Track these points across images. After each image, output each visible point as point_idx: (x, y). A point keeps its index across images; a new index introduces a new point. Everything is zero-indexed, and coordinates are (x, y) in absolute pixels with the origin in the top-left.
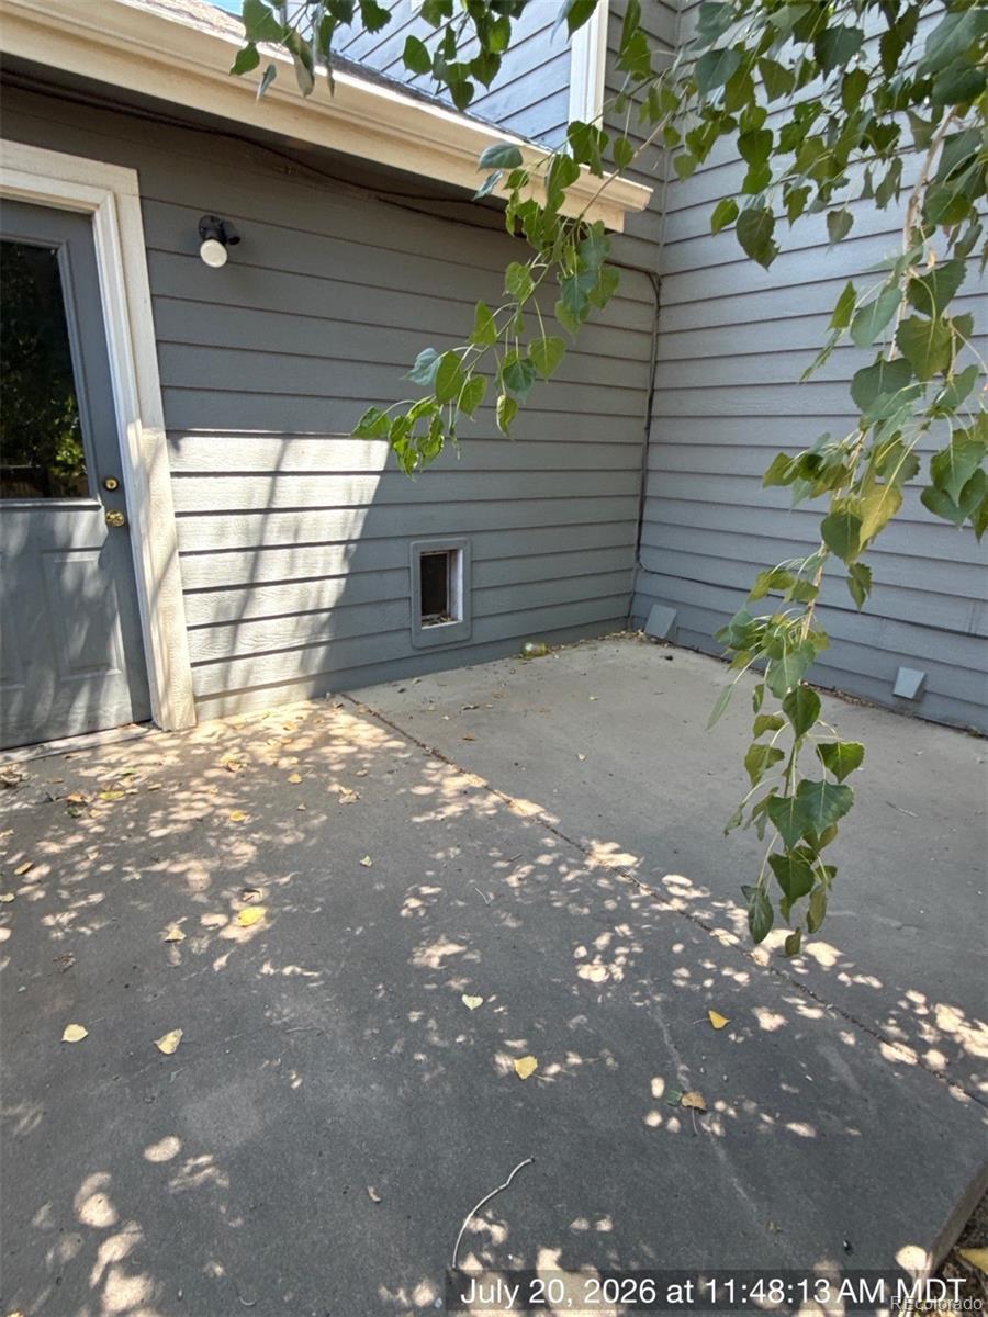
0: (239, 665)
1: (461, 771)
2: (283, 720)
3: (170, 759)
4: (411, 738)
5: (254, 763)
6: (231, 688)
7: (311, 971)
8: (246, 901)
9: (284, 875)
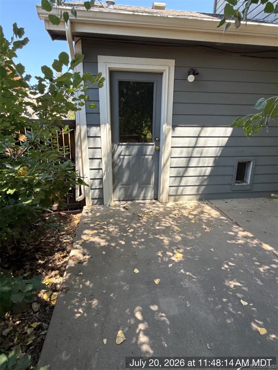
0: (181, 188)
1: (244, 230)
2: (191, 205)
3: (161, 210)
4: (228, 217)
5: (182, 215)
6: (178, 194)
7: (194, 275)
8: (178, 251)
9: (189, 247)
